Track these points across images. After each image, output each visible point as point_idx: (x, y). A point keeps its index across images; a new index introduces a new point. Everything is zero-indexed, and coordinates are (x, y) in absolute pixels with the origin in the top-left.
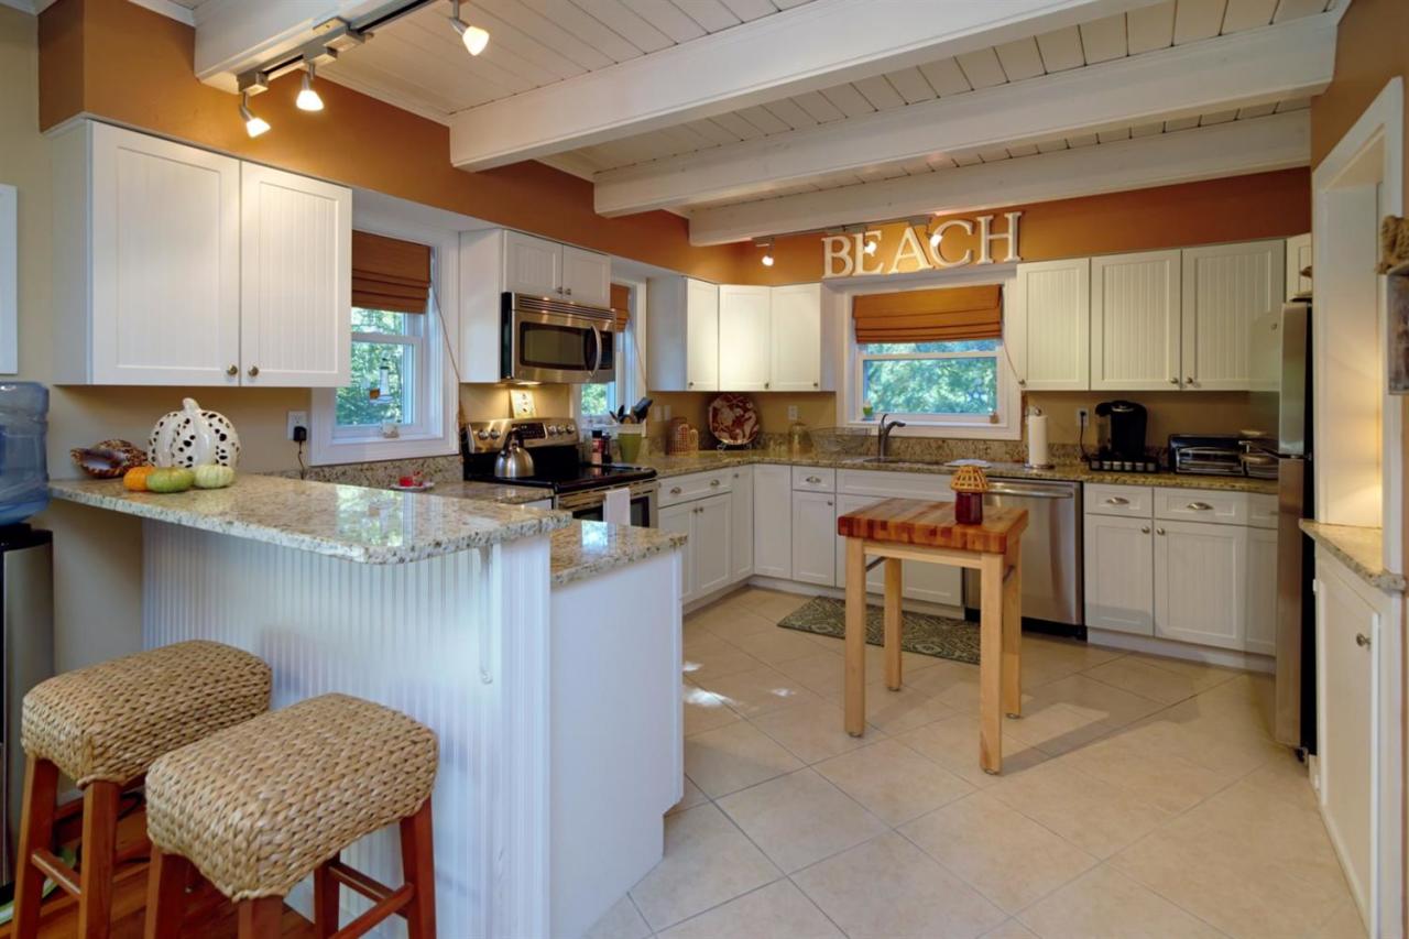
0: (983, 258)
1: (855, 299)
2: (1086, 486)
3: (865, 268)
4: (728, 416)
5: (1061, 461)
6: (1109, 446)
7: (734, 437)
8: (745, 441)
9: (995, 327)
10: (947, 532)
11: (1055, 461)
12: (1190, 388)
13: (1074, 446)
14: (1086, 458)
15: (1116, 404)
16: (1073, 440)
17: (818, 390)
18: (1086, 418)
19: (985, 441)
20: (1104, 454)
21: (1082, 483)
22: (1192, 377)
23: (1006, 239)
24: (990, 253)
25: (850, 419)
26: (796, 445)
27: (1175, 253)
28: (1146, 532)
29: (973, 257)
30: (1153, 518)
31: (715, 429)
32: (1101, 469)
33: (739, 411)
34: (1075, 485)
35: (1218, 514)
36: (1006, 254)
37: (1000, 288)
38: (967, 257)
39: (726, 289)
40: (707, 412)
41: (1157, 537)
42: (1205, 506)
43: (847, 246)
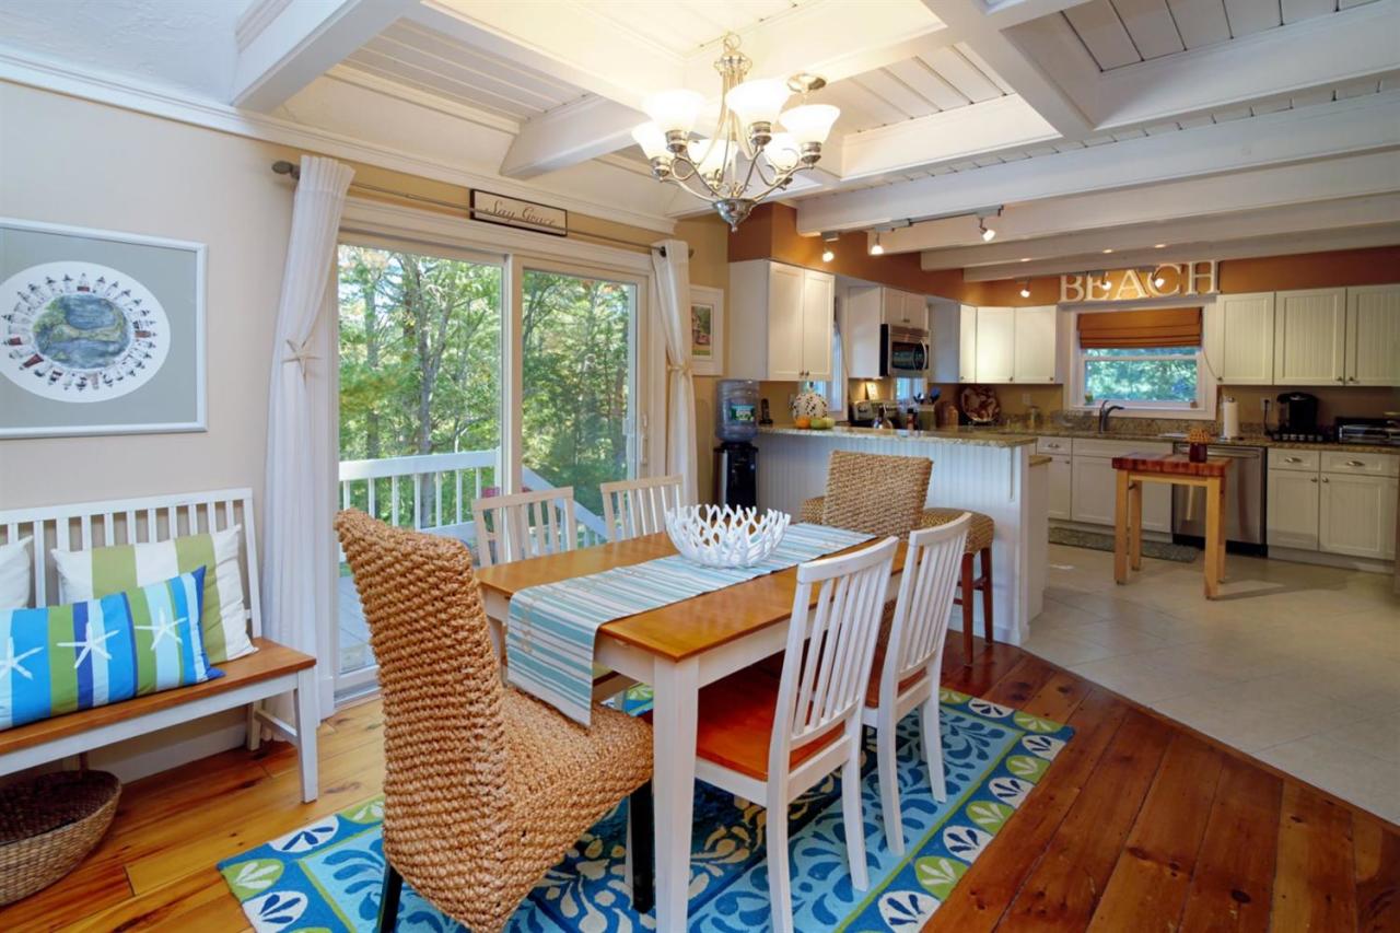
0: (1190, 291)
1: (1080, 317)
2: (1270, 451)
3: (1094, 296)
4: (975, 401)
5: (1249, 435)
6: (1287, 424)
7: (981, 416)
8: (990, 419)
9: (1197, 338)
10: (1186, 465)
11: (1243, 435)
12: (1351, 384)
13: (1259, 425)
14: (1269, 433)
15: (1294, 395)
16: (1258, 420)
17: (1053, 382)
18: (1269, 406)
19: (1187, 421)
20: (1282, 429)
21: (1266, 449)
22: (1353, 376)
23: (1209, 278)
24: (1196, 287)
25: (1075, 405)
26: (1032, 422)
27: (1342, 289)
28: (1315, 481)
29: (1182, 289)
30: (1320, 471)
31: (967, 410)
32: (1281, 440)
33: (983, 398)
34: (1261, 450)
35: (1369, 469)
36: (1209, 288)
37: (1200, 310)
38: (1177, 290)
39: (982, 310)
40: (959, 398)
41: (1323, 485)
42: (1358, 464)
43: (1079, 280)
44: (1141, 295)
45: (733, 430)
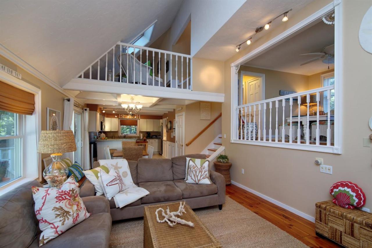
1: (121, 120)
3: (124, 117)
6: (148, 136)
9: (136, 124)
10: (144, 142)
11: (143, 138)
17: (117, 131)
18: (146, 134)
19: (135, 136)
21: (146, 139)
22: (154, 130)
25: (120, 134)
36: (139, 118)
37: (137, 121)
42: (155, 141)
43: (122, 115)
44: (131, 118)
45: (93, 140)
